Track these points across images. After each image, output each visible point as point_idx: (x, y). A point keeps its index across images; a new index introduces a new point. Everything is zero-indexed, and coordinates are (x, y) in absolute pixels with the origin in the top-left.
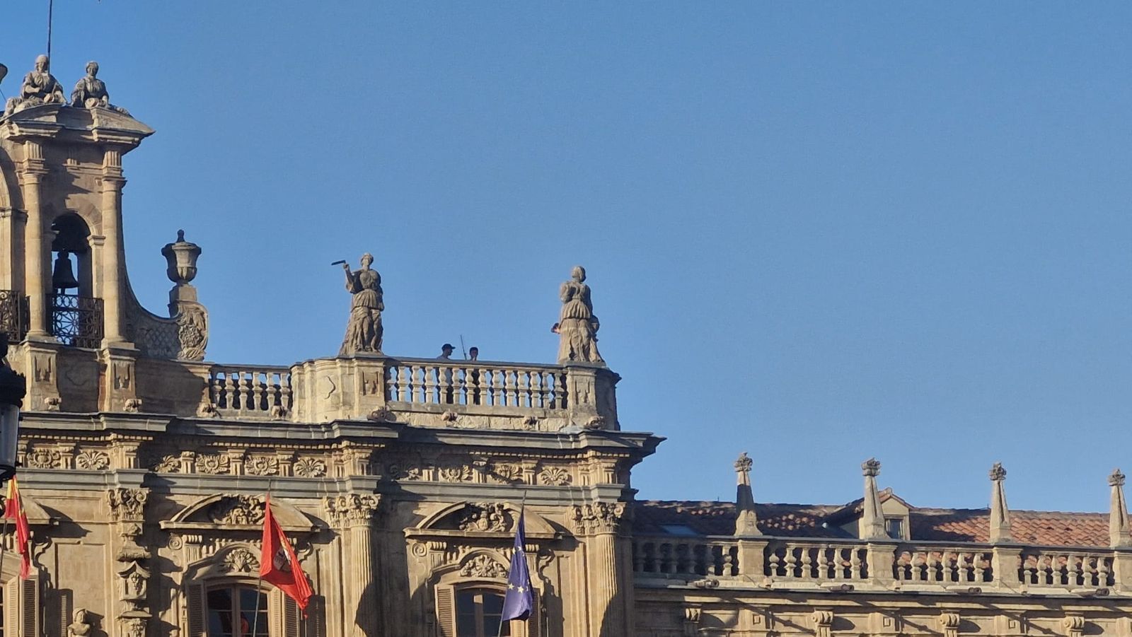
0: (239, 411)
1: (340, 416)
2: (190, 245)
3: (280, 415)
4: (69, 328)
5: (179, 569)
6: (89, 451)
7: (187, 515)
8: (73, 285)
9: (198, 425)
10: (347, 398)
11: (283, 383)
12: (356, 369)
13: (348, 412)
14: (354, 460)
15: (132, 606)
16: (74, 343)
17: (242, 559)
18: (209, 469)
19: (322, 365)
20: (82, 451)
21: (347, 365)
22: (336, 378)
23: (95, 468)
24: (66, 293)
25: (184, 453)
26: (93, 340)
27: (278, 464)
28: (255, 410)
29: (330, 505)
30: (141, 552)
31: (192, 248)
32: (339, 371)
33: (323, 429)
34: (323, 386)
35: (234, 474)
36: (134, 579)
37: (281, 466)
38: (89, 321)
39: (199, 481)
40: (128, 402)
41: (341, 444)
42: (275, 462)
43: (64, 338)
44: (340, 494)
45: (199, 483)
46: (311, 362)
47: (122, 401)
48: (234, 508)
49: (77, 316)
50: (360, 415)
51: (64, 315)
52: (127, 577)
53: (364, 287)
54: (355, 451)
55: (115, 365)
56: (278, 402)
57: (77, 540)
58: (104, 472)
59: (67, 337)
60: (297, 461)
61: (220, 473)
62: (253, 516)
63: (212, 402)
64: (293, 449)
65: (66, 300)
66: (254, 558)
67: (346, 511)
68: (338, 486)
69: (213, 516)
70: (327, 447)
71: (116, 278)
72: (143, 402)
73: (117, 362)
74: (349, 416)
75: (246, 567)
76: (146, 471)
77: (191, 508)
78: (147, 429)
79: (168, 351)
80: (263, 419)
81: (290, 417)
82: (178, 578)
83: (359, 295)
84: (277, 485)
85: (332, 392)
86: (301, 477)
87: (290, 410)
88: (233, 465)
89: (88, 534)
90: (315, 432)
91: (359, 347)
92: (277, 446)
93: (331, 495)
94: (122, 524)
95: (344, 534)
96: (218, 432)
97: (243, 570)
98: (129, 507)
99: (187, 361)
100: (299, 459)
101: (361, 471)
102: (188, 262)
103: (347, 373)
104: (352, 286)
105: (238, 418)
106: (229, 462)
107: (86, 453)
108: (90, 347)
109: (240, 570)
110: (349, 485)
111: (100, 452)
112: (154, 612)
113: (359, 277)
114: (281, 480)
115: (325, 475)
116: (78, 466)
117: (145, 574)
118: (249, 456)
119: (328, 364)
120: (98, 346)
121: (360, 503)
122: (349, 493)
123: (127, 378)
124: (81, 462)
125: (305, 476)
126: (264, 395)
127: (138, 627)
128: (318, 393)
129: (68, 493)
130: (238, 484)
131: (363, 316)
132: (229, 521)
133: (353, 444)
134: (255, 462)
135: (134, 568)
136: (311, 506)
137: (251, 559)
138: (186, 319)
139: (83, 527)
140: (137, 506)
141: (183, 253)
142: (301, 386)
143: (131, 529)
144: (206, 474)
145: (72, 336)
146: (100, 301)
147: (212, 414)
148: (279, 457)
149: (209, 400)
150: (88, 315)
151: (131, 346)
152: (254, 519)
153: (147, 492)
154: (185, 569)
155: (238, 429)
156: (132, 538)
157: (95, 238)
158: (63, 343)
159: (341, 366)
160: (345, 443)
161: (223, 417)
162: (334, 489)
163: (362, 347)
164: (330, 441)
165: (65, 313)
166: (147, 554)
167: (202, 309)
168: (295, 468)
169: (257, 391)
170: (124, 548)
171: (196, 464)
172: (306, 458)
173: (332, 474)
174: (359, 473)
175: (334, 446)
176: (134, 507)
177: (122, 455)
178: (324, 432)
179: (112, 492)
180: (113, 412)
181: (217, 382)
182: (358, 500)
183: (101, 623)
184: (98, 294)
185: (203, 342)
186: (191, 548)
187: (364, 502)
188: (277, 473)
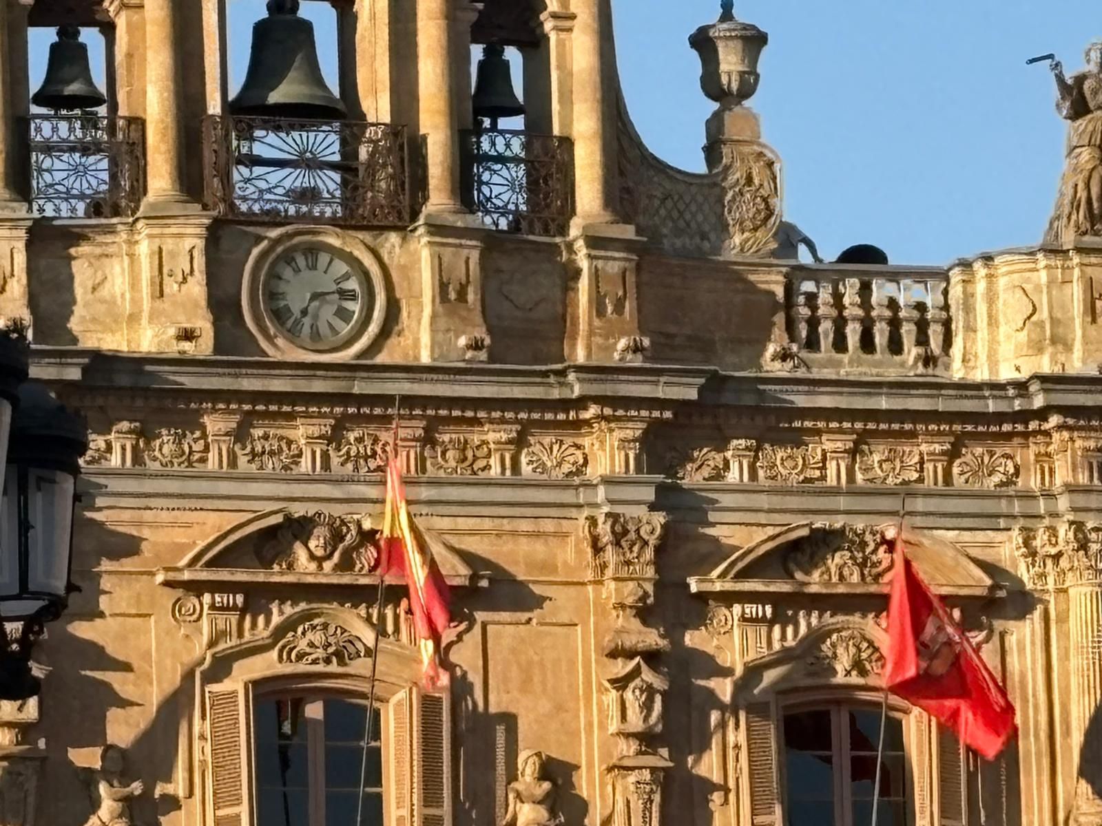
0: (845, 358)
1: (1046, 366)
2: (746, 27)
3: (926, 365)
4: (505, 197)
5: (726, 672)
6: (547, 440)
7: (740, 565)
8: (513, 111)
9: (761, 387)
10: (1061, 330)
11: (932, 299)
12: (1077, 272)
13: (1062, 358)
14: (1074, 451)
15: (634, 746)
16: (515, 227)
17: (852, 650)
18: (784, 472)
19: (1007, 263)
20: (532, 440)
21: (1059, 263)
22: (1038, 288)
23: (558, 474)
24: (500, 127)
25: (735, 442)
26: (553, 220)
27: (922, 462)
28: (878, 356)
29: (1026, 543)
30: (652, 638)
31: (748, 33)
32: (1043, 276)
33: (1011, 392)
34: (1012, 307)
35: (834, 483)
36: (637, 692)
37: (929, 467)
38: (546, 182)
39: (764, 497)
40: (622, 343)
41: (1046, 420)
42: (916, 459)
43: (495, 216)
44: (1047, 522)
45: (763, 501)
46: (988, 259)
47: (612, 341)
48: (835, 551)
49: (521, 173)
50: (1084, 362)
51: (495, 171)
52: (624, 688)
53: (1092, 105)
54: (1076, 434)
55: (597, 269)
56: (922, 340)
57: (526, 615)
58: (577, 480)
59: (503, 214)
60: (959, 455)
61: (806, 480)
62: (874, 565)
63: (792, 339)
64: (951, 433)
65: (500, 141)
66: (876, 649)
67: (1057, 557)
68: (1042, 506)
69: (792, 566)
70: (1020, 428)
71: (598, 96)
72: (652, 342)
73: (600, 264)
74: (1063, 365)
75: (859, 666)
76: (660, 478)
77: (750, 551)
78: (661, 395)
79: (702, 239)
80: (892, 374)
81: (947, 367)
82: (724, 689)
83: (1082, 123)
84: (920, 504)
85: (1029, 318)
86: (968, 487)
87: (947, 355)
88: (831, 467)
89: (547, 604)
90: (995, 397)
91: (1083, 229)
92: (920, 427)
93: (1029, 523)
94: (612, 585)
95: (1055, 599)
96: (801, 401)
97: (854, 673)
98: (626, 549)
99: (740, 260)
100: (964, 451)
101: (1087, 474)
102: (743, 61)
103: (1060, 280)
104: (1068, 104)
105: (842, 372)
106: (824, 459)
107: (542, 444)
108: (546, 232)
109: (848, 673)
110: (1063, 503)
111: (569, 441)
112: (678, 756)
113: (1082, 88)
114: (928, 495)
115: (1015, 484)
116: (526, 469)
117: (659, 683)
118: (865, 447)
119: (1022, 262)
120: (563, 230)
121: (1085, 537)
122: (1065, 519)
123: (620, 293)
124: (531, 462)
125: (977, 487)
126: (895, 323)
127: (648, 788)
128: (1001, 319)
129: (507, 525)
130: (842, 502)
131: (1090, 166)
132: (826, 577)
133: (1071, 421)
134: (876, 458)
135: (636, 672)
136: (989, 545)
137: (869, 651)
138: (736, 175)
139: (537, 590)
140: (642, 548)
141: (731, 44)
142: (968, 308)
143: (630, 592)
144: (779, 482)
145: (510, 212)
146: (567, 143)
147: (789, 364)
148: (924, 448)
149: (786, 336)
150: (543, 172)
151: (628, 232)
152: (875, 571)
153: (663, 521)
154: (739, 671)
155: (841, 394)
156: (634, 612)
157: (555, 16)
158: (494, 228)
159: (1046, 267)
160: (1054, 420)
161: (815, 370)
162: (1034, 512)
163: (1088, 226)
164: (1024, 416)
165: (498, 167)
166: (663, 643)
167: (770, 155)
168: (956, 470)
169: (881, 318)
170: (619, 632)
171: (758, 464)
172: (979, 450)
173: (1033, 482)
174: (1083, 479)
175: (1033, 425)
176: (636, 549)
177: (612, 447)
178: (1013, 398)
179: (593, 521)
180: (594, 363)
181: (801, 299)
182: (1084, 533)
183: (574, 779)
184: (562, 125)
185: (773, 219)
186: (750, 630)
187: (1093, 536)
188: (921, 480)
